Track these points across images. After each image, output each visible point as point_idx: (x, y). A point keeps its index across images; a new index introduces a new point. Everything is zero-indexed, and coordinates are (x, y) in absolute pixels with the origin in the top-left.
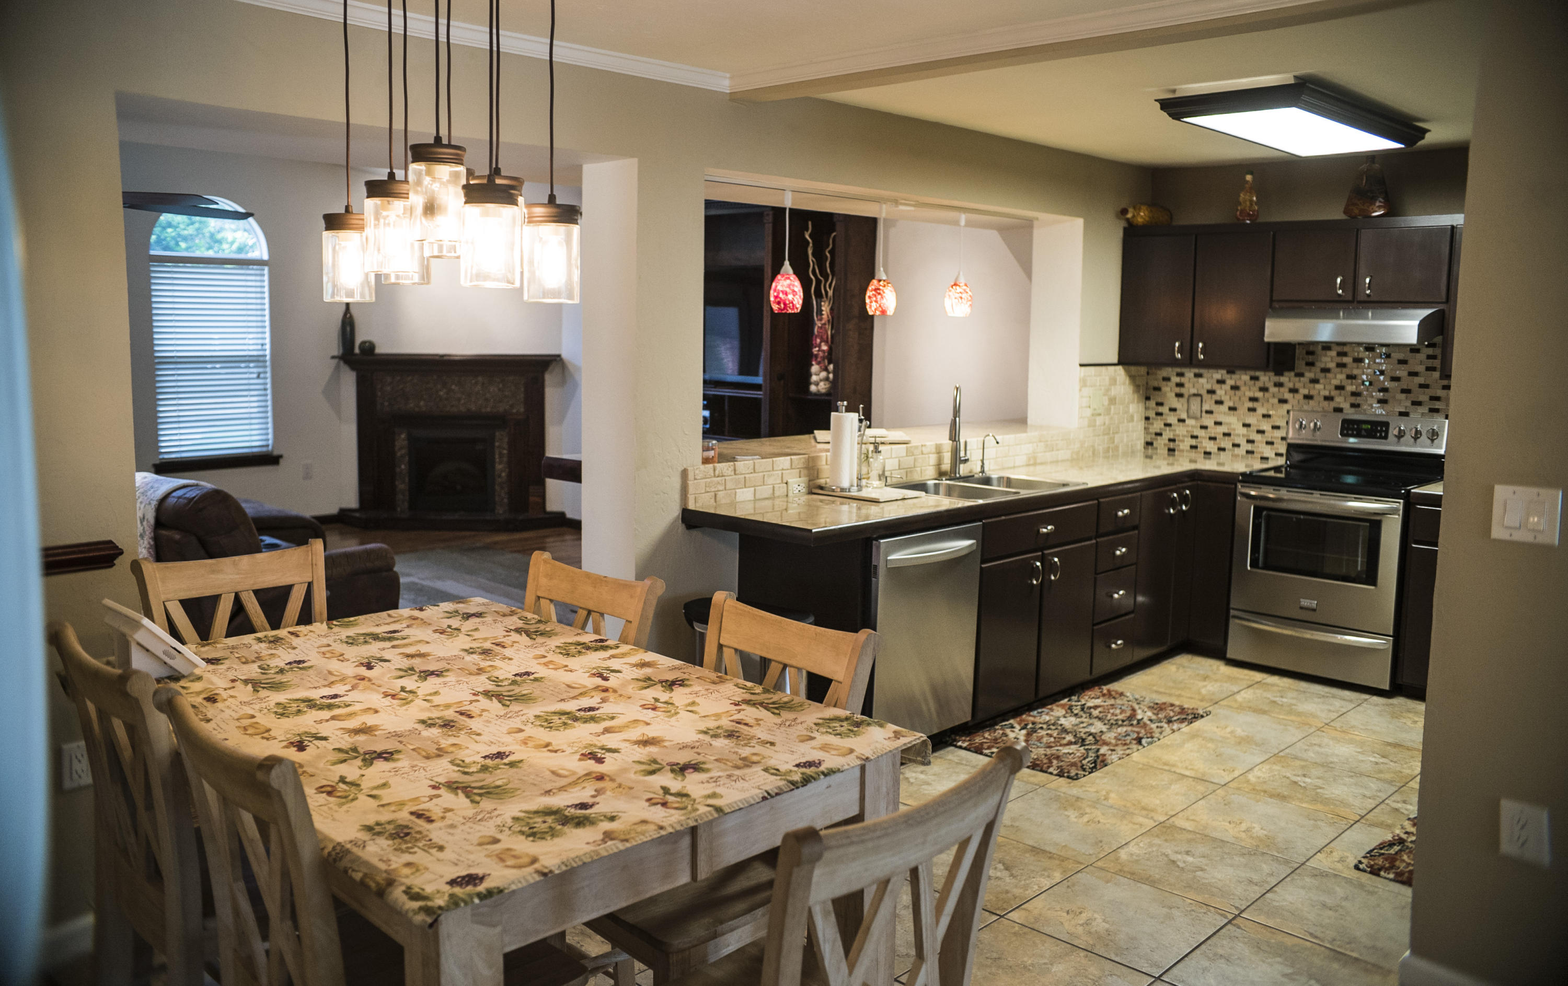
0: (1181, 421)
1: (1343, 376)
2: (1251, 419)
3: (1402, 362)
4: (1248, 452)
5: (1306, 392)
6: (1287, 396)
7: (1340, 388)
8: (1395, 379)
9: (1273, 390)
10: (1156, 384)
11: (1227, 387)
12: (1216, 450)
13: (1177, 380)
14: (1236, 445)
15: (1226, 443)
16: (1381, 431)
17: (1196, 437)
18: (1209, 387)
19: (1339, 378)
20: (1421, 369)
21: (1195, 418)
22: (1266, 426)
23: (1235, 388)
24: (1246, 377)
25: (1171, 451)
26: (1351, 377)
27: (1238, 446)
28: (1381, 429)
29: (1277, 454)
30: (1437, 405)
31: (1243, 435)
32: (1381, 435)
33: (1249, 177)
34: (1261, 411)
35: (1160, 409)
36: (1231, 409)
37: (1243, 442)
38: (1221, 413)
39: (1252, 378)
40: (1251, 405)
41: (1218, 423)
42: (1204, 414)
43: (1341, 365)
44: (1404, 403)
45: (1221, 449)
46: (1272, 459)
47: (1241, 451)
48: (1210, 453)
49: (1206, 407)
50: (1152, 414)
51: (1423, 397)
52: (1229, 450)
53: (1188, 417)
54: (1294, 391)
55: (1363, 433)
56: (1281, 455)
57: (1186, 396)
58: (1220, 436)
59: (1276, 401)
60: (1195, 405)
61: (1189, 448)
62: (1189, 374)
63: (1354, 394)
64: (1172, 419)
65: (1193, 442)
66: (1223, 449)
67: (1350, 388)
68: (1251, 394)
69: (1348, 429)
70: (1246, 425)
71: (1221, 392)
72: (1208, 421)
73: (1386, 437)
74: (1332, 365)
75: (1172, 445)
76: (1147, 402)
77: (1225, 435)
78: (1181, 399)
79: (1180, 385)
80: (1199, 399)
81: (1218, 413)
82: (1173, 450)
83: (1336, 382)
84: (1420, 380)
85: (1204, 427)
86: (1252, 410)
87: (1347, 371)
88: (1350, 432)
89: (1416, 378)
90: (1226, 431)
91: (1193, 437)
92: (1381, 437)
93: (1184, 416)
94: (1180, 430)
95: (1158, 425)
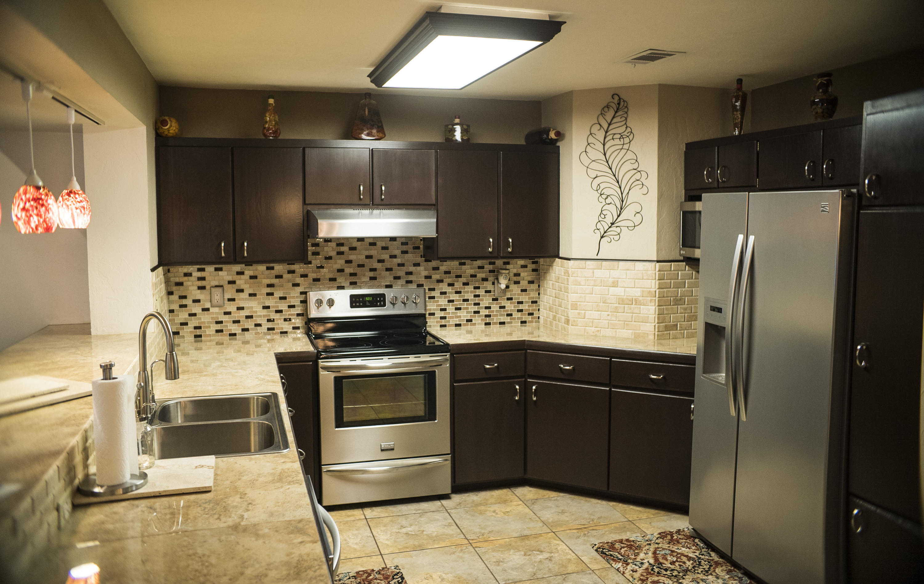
0: (206, 310)
1: (343, 262)
2: (270, 302)
3: (385, 248)
4: (269, 329)
5: (315, 276)
6: (299, 280)
7: (341, 271)
8: (381, 261)
9: (286, 276)
10: (177, 280)
11: (246, 277)
12: (240, 331)
13: (199, 274)
14: (258, 325)
15: (249, 324)
16: (380, 301)
17: (221, 322)
18: (230, 278)
19: (340, 263)
20: (397, 252)
21: (219, 306)
22: (283, 306)
23: (253, 277)
24: (262, 268)
25: (197, 336)
26: (349, 262)
27: (259, 325)
28: (380, 299)
29: (294, 328)
30: (411, 278)
31: (264, 316)
32: (380, 304)
33: (271, 101)
34: (278, 294)
35: (184, 302)
36: (250, 295)
37: (263, 322)
38: (243, 300)
39: (268, 268)
40: (269, 290)
41: (240, 309)
42: (226, 302)
43: (340, 253)
44: (388, 278)
45: (245, 330)
46: (291, 333)
47: (264, 329)
48: (235, 335)
49: (228, 296)
50: (175, 307)
51: (401, 272)
52: (252, 329)
53: (211, 306)
54: (304, 276)
55: (368, 304)
56: (298, 328)
57: (208, 287)
58: (243, 319)
59: (291, 284)
60: (217, 295)
61: (214, 333)
62: (210, 269)
63: (352, 275)
64: (197, 309)
65: (219, 327)
66: (247, 330)
67: (348, 270)
68: (269, 281)
69: (356, 302)
70: (266, 307)
71: (241, 282)
72: (231, 307)
73: (384, 305)
74: (333, 254)
75: (198, 332)
76: (170, 296)
77: (247, 317)
78: (203, 291)
79: (202, 279)
80: (220, 289)
81: (240, 300)
82: (200, 336)
83: (338, 266)
84: (398, 261)
85: (229, 313)
86: (270, 294)
87: (345, 257)
88: (358, 304)
89: (395, 260)
90: (249, 314)
91: (217, 323)
92: (381, 306)
93: (208, 305)
94: (205, 318)
95: (183, 316)
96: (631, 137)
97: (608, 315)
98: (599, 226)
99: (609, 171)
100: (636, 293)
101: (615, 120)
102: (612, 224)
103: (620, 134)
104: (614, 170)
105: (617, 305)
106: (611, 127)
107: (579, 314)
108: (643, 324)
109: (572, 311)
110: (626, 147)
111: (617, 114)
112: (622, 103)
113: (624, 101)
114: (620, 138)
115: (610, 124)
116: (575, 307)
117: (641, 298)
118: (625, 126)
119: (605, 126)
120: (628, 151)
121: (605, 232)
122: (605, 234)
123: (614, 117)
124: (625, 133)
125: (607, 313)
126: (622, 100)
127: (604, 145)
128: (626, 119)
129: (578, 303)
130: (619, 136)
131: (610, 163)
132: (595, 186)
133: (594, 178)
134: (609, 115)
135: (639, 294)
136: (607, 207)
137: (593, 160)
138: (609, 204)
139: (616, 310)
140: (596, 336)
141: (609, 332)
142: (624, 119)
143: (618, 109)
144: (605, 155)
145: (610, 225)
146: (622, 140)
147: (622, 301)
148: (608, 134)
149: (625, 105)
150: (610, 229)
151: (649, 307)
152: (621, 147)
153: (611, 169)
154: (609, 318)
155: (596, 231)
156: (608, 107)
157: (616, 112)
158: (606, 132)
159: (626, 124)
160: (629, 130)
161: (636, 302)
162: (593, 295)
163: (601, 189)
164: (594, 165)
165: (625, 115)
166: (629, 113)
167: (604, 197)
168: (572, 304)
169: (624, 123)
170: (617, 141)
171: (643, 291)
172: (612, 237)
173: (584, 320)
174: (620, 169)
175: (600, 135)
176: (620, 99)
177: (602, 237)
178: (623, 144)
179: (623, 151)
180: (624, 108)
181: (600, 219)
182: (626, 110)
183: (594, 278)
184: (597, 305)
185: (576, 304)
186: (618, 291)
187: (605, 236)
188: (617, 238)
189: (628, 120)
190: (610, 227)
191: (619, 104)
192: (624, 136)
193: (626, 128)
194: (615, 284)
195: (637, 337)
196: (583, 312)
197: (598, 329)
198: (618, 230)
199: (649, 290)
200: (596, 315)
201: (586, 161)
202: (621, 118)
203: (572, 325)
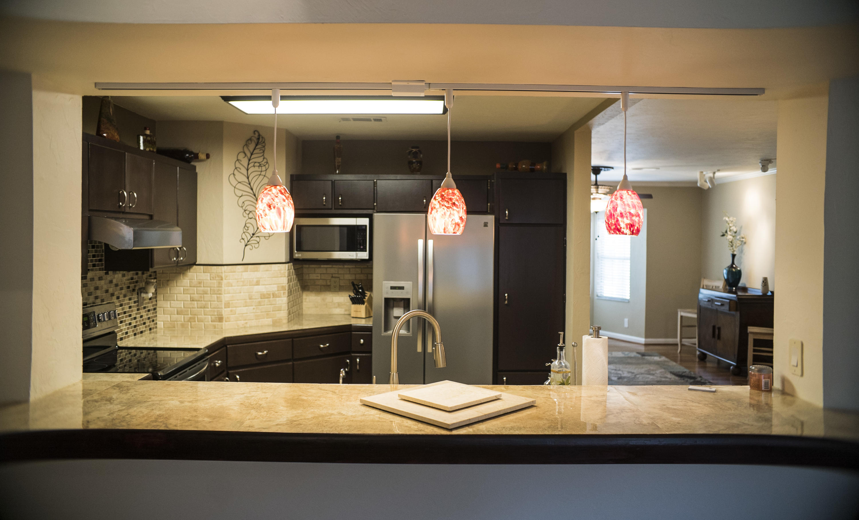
96: (267, 166)
97: (254, 309)
98: (244, 236)
99: (251, 192)
100: (274, 288)
101: (255, 151)
102: (253, 234)
103: (259, 163)
104: (254, 190)
105: (260, 300)
106: (253, 156)
107: (231, 311)
108: (279, 312)
109: (226, 309)
110: (263, 173)
111: (258, 147)
112: (261, 139)
113: (262, 137)
114: (259, 166)
115: (252, 154)
116: (227, 305)
117: (277, 292)
118: (262, 157)
119: (249, 155)
120: (265, 177)
121: (248, 241)
122: (248, 243)
123: (254, 149)
124: (263, 163)
125: (252, 307)
126: (261, 137)
127: (248, 170)
128: (264, 152)
129: (230, 302)
130: (258, 165)
131: (252, 184)
132: (240, 204)
133: (240, 197)
134: (252, 146)
135: (276, 289)
136: (249, 221)
137: (240, 181)
138: (251, 218)
139: (259, 304)
140: (245, 327)
141: (254, 323)
142: (261, 151)
143: (258, 143)
144: (248, 178)
145: (252, 235)
146: (260, 168)
147: (263, 296)
148: (251, 161)
149: (263, 140)
150: (252, 239)
151: (282, 298)
152: (259, 173)
153: (252, 189)
154: (254, 311)
155: (242, 241)
156: (250, 139)
157: (257, 145)
158: (249, 160)
159: (263, 155)
160: (265, 160)
161: (274, 295)
162: (242, 294)
163: (245, 206)
164: (239, 186)
165: (263, 149)
166: (266, 147)
167: (247, 212)
168: (225, 304)
169: (262, 154)
170: (257, 169)
171: (278, 287)
172: (253, 245)
173: (235, 315)
174: (258, 192)
175: (245, 162)
176: (259, 135)
177: (246, 245)
178: (261, 171)
179: (261, 177)
180: (262, 142)
181: (245, 231)
182: (263, 144)
183: (242, 280)
184: (246, 302)
185: (229, 303)
186: (261, 288)
187: (248, 245)
188: (257, 245)
189: (265, 152)
190: (252, 237)
191: (259, 139)
192: (262, 165)
193: (264, 158)
194: (258, 283)
195: (275, 323)
196: (234, 309)
197: (246, 321)
198: (258, 239)
199: (282, 285)
200: (244, 309)
201: (234, 183)
202: (260, 150)
203: (226, 321)
